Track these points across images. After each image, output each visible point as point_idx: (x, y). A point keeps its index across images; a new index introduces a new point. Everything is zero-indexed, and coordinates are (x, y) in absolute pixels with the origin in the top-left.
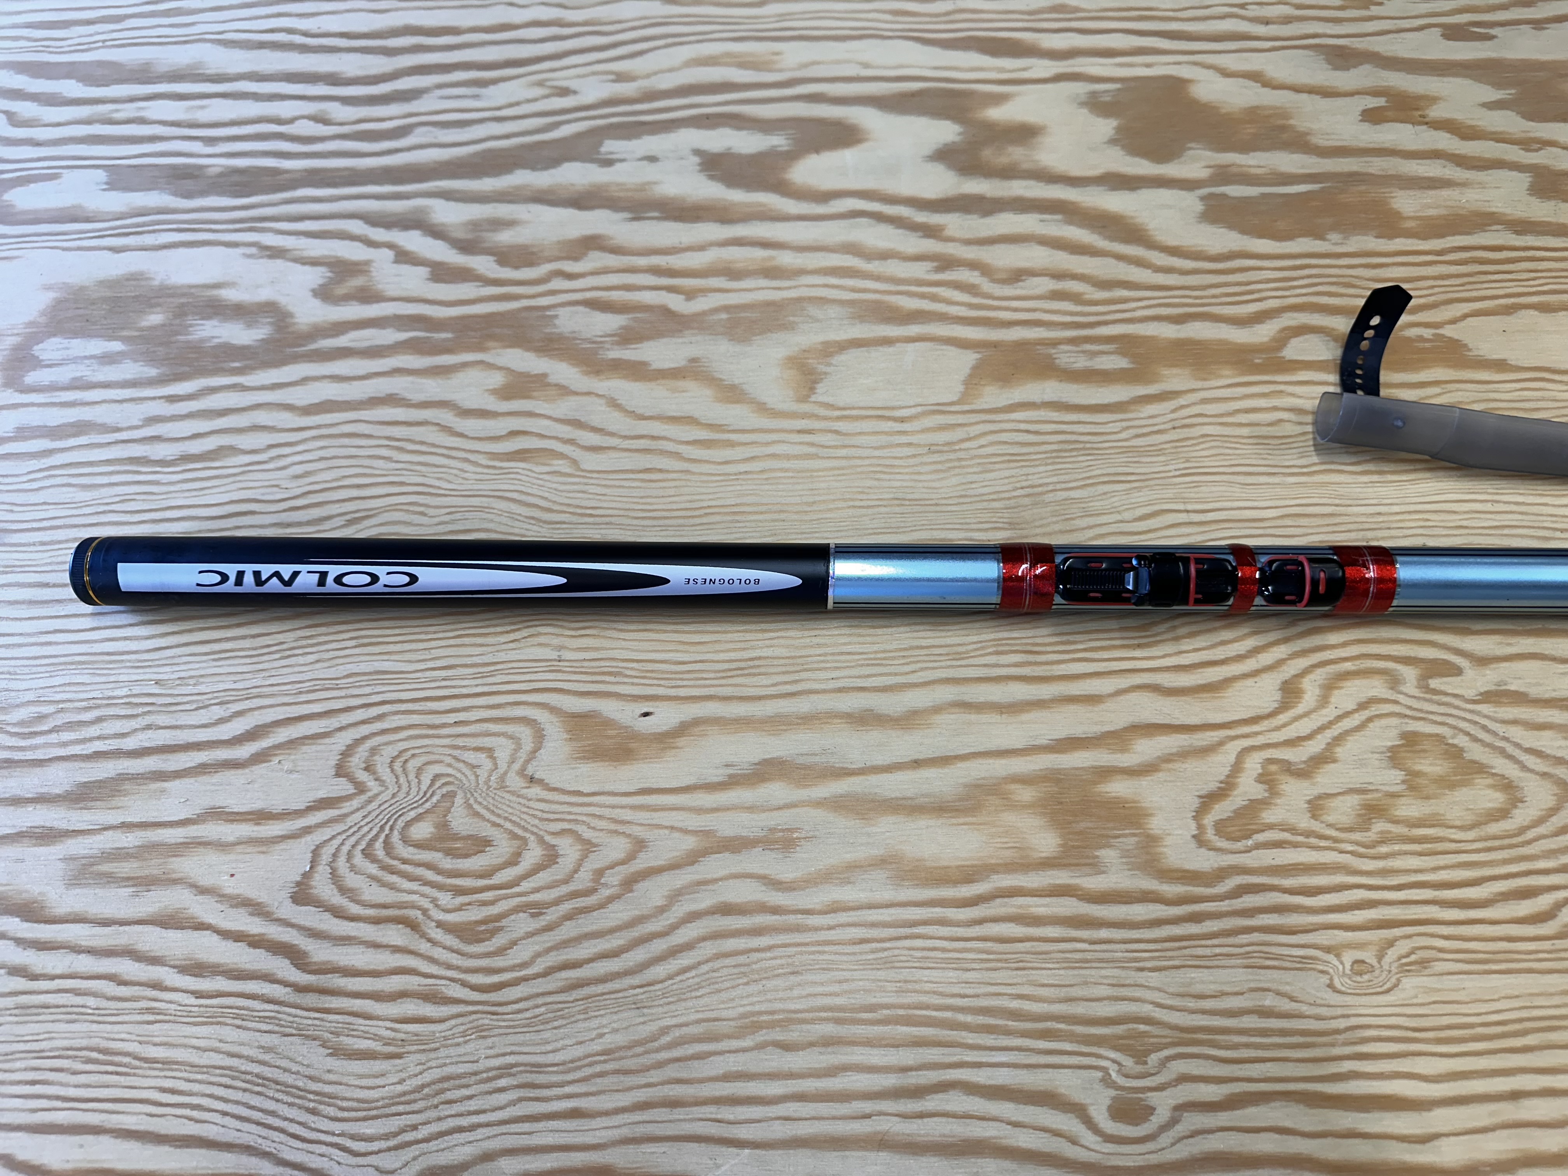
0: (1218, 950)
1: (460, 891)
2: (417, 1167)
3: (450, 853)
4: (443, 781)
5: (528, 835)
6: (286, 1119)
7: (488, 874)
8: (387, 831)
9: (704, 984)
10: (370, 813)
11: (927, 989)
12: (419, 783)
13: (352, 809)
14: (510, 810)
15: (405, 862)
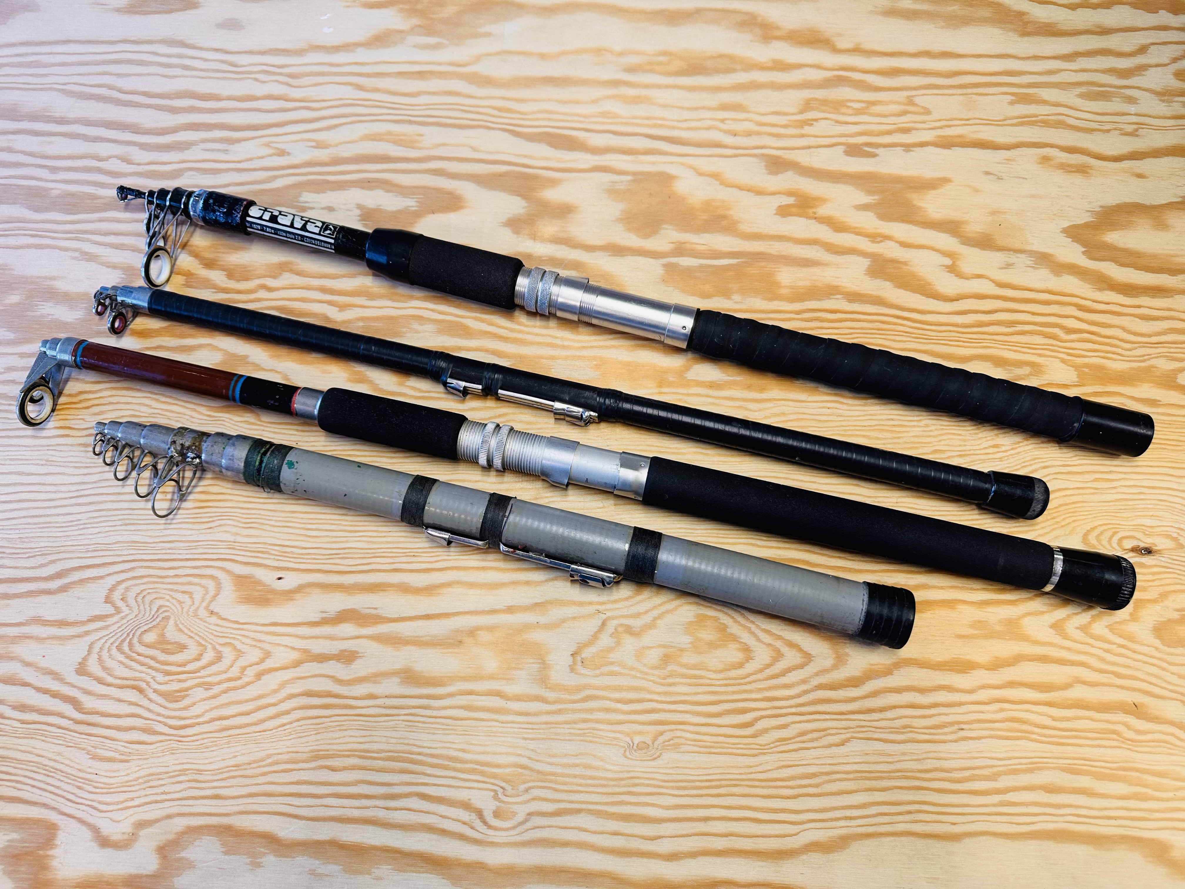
0: (569, 731)
1: (168, 673)
2: (133, 819)
3: (164, 651)
4: (165, 609)
5: (207, 644)
6: (65, 791)
7: (184, 665)
8: (131, 636)
9: (293, 733)
10: (122, 625)
11: (411, 743)
12: (150, 610)
13: (112, 623)
14: (199, 629)
15: (139, 655)
